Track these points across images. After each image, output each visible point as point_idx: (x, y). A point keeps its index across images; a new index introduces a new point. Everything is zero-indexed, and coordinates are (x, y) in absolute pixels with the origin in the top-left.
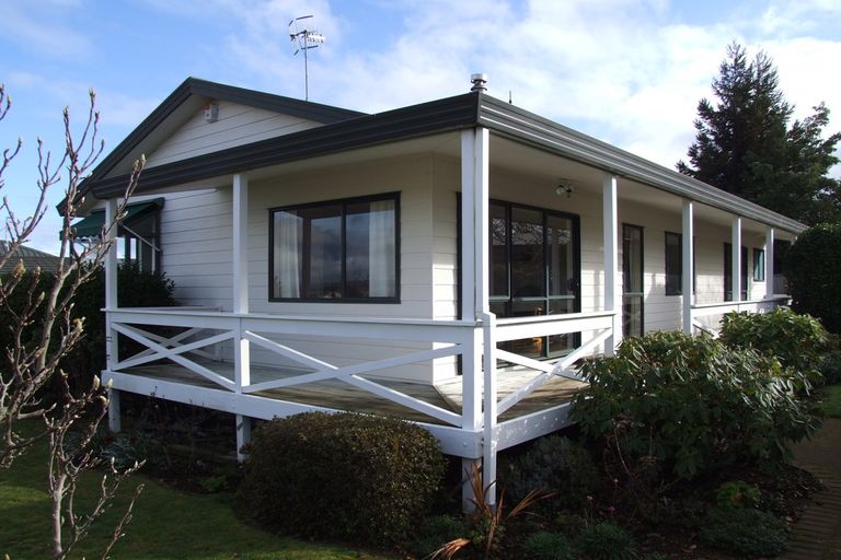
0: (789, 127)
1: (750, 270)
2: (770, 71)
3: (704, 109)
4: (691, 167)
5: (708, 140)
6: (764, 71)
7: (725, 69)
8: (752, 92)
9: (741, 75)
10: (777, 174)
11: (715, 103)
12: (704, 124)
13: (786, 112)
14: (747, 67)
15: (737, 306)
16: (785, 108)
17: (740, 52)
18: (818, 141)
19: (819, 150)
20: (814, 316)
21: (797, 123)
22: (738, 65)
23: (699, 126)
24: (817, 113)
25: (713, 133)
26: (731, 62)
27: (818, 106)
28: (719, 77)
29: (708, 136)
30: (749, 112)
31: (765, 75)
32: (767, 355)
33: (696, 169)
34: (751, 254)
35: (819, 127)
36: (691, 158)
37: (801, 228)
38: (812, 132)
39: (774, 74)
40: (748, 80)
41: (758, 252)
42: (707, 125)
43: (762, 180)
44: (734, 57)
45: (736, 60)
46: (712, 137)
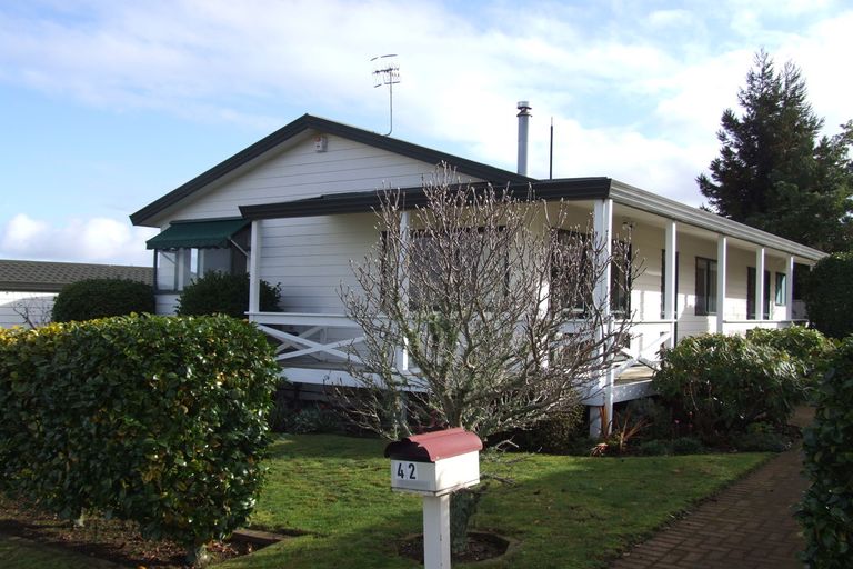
0: (817, 143)
1: (772, 293)
2: (798, 82)
3: (728, 120)
4: (712, 181)
5: (731, 153)
6: (793, 81)
7: (751, 78)
8: (780, 104)
9: (768, 85)
10: (803, 195)
11: (741, 114)
12: (728, 136)
13: (813, 126)
14: (774, 77)
15: (760, 323)
16: (813, 123)
17: (768, 61)
18: (845, 161)
19: (846, 170)
20: (820, 331)
21: (825, 139)
22: (765, 75)
23: (722, 137)
24: (845, 131)
25: (737, 146)
26: (758, 71)
27: (845, 124)
28: (746, 87)
29: (731, 149)
30: (775, 125)
31: (793, 85)
32: (780, 350)
33: (718, 184)
34: (773, 278)
35: (846, 146)
36: (712, 172)
37: (818, 255)
38: (840, 152)
39: (802, 85)
40: (775, 89)
41: (780, 276)
42: (731, 138)
43: (787, 199)
44: (762, 66)
45: (763, 70)
46: (736, 151)
